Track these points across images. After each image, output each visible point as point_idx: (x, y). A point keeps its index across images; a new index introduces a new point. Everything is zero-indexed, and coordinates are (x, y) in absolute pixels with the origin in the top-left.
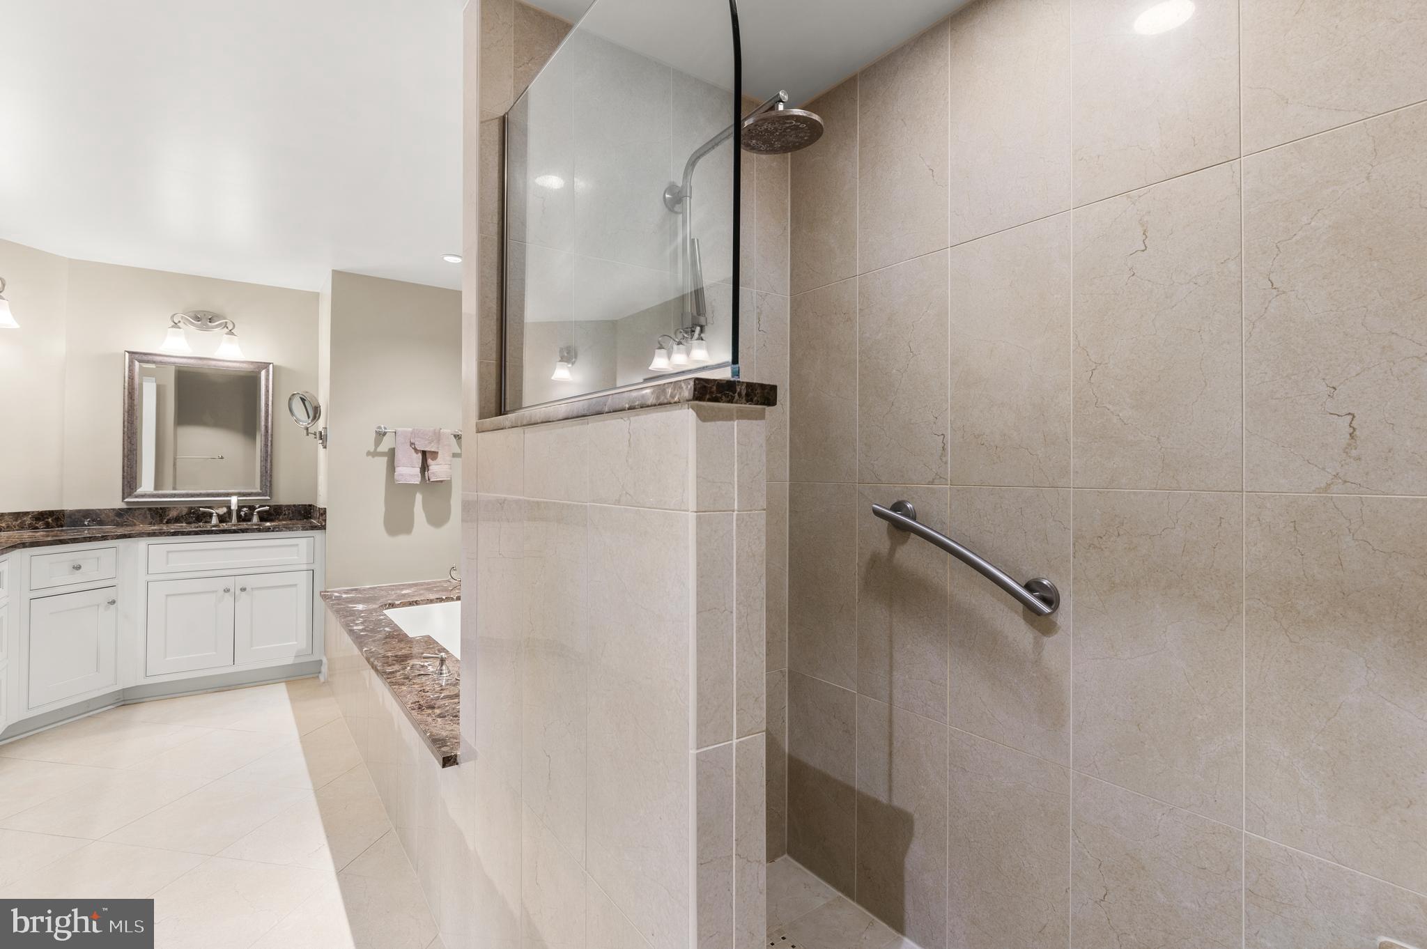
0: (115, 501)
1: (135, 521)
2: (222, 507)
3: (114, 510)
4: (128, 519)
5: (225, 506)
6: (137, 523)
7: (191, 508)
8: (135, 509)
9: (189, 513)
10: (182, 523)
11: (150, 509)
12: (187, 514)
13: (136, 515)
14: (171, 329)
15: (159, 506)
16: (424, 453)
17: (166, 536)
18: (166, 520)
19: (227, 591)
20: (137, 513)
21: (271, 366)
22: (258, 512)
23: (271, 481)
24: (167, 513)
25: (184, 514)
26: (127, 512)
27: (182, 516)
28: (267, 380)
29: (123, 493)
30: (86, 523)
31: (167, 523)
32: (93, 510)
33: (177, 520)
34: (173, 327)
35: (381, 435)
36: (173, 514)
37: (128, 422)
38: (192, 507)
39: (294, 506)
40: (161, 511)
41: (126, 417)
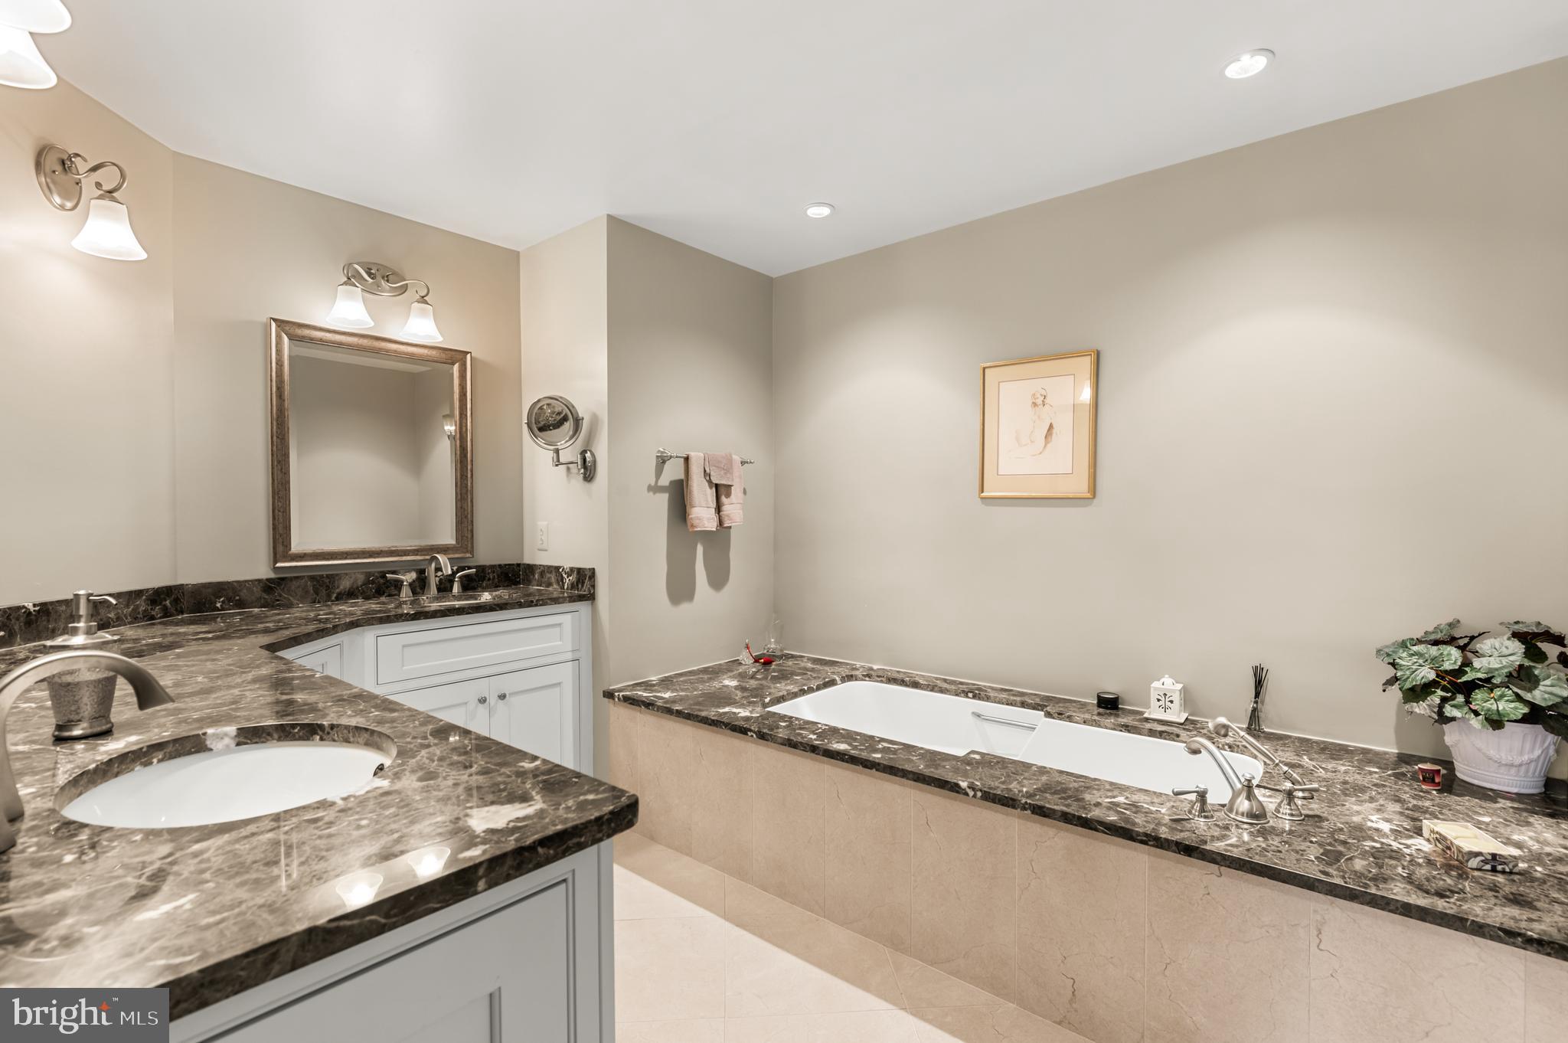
0: (260, 569)
1: (291, 598)
2: (409, 571)
3: (259, 581)
4: (280, 596)
5: (414, 570)
6: (295, 602)
7: (368, 575)
8: (291, 579)
9: (367, 582)
10: (358, 599)
11: (312, 578)
12: (364, 585)
13: (293, 588)
14: (344, 287)
15: (324, 573)
16: (717, 486)
17: (404, 621)
18: (335, 595)
19: (483, 701)
20: (294, 584)
21: (469, 356)
22: (460, 577)
23: (472, 531)
24: (336, 584)
25: (360, 584)
26: (279, 584)
27: (357, 588)
28: (463, 376)
29: (275, 554)
30: (218, 605)
31: (337, 599)
32: (228, 583)
33: (351, 594)
34: (345, 283)
35: (662, 460)
36: (345, 584)
37: (278, 437)
38: (369, 573)
39: (500, 565)
40: (327, 581)
41: (275, 427)
